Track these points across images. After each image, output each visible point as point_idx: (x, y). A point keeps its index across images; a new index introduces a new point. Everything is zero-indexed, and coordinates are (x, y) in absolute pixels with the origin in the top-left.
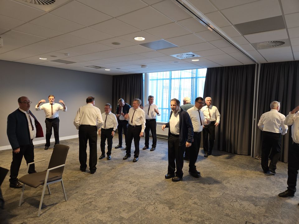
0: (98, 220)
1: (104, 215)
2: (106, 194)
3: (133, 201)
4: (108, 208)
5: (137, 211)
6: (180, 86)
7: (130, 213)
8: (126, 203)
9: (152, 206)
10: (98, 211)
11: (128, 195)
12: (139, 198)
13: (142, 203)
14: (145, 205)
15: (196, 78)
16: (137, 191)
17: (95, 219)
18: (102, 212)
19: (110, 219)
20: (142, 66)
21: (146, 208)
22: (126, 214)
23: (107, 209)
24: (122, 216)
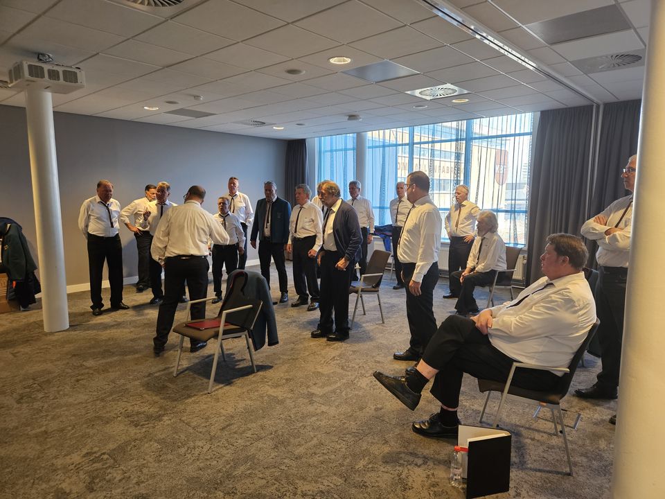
0: (269, 396)
1: (279, 389)
2: (281, 361)
3: (332, 371)
4: (287, 380)
5: (339, 384)
7: (325, 388)
8: (318, 374)
9: (367, 379)
10: (270, 384)
11: (322, 362)
12: (343, 367)
13: (349, 373)
14: (353, 377)
15: (468, 140)
16: (339, 356)
17: (265, 395)
18: (277, 386)
19: (290, 395)
20: (350, 116)
21: (355, 382)
22: (319, 389)
24: (312, 391)
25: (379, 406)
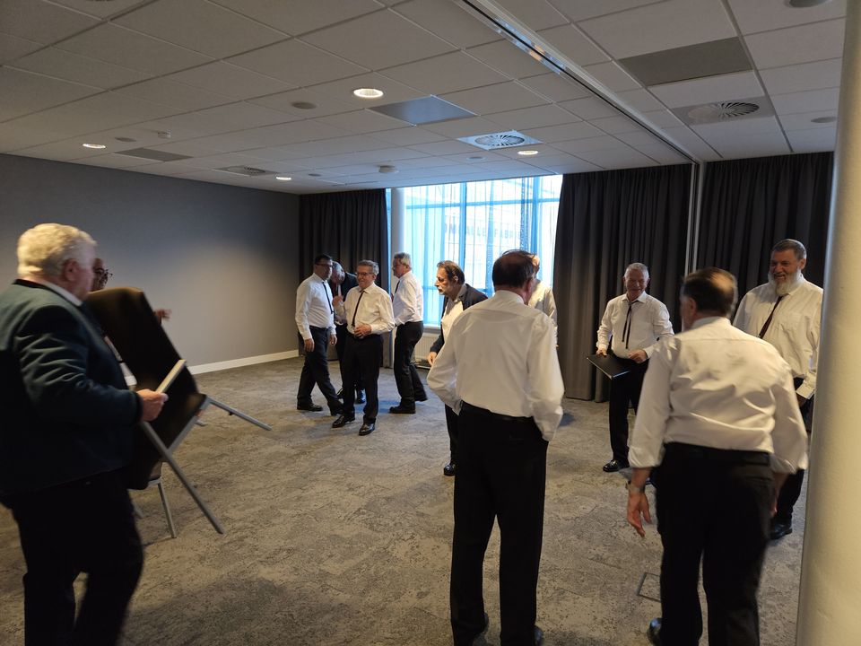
0: (261, 581)
1: (278, 567)
2: (282, 519)
3: (356, 532)
4: (289, 551)
5: (365, 555)
6: (490, 223)
7: (346, 562)
8: (335, 538)
9: (406, 544)
10: (262, 559)
11: (342, 518)
12: (371, 525)
13: (381, 536)
14: (386, 542)
15: (535, 202)
16: (366, 507)
17: (254, 579)
18: (272, 562)
19: (293, 578)
20: (383, 167)
21: (389, 549)
22: (337, 566)
23: (285, 553)
24: (326, 569)
25: (424, 589)
